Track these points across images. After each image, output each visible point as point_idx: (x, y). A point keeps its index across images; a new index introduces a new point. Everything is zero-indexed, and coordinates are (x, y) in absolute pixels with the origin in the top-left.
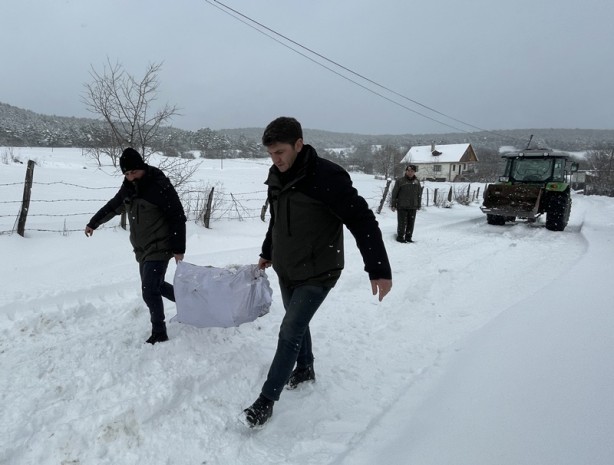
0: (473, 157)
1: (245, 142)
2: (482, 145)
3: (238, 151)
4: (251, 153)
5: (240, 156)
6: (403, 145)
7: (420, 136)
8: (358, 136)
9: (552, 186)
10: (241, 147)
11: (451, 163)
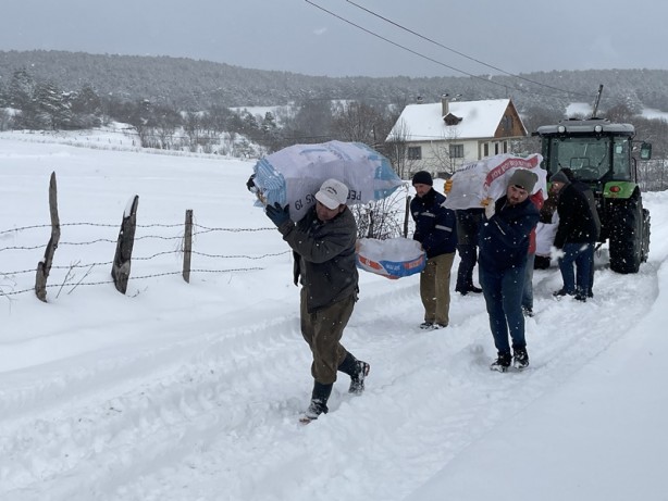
0: (517, 128)
1: (28, 89)
2: (537, 99)
3: (11, 111)
4: (46, 116)
5: (19, 124)
6: (393, 101)
7: (424, 80)
8: (302, 78)
9: (612, 189)
10: (20, 100)
11: (481, 140)
